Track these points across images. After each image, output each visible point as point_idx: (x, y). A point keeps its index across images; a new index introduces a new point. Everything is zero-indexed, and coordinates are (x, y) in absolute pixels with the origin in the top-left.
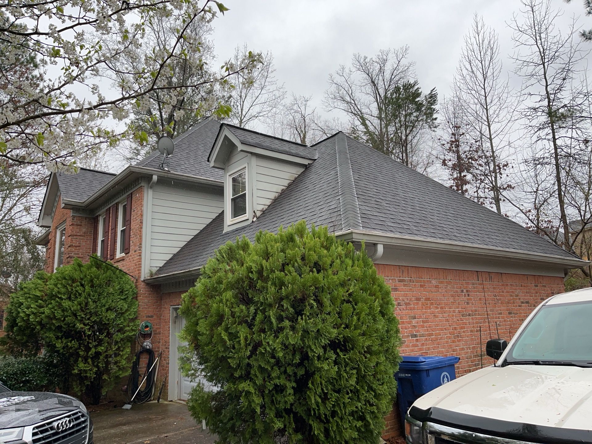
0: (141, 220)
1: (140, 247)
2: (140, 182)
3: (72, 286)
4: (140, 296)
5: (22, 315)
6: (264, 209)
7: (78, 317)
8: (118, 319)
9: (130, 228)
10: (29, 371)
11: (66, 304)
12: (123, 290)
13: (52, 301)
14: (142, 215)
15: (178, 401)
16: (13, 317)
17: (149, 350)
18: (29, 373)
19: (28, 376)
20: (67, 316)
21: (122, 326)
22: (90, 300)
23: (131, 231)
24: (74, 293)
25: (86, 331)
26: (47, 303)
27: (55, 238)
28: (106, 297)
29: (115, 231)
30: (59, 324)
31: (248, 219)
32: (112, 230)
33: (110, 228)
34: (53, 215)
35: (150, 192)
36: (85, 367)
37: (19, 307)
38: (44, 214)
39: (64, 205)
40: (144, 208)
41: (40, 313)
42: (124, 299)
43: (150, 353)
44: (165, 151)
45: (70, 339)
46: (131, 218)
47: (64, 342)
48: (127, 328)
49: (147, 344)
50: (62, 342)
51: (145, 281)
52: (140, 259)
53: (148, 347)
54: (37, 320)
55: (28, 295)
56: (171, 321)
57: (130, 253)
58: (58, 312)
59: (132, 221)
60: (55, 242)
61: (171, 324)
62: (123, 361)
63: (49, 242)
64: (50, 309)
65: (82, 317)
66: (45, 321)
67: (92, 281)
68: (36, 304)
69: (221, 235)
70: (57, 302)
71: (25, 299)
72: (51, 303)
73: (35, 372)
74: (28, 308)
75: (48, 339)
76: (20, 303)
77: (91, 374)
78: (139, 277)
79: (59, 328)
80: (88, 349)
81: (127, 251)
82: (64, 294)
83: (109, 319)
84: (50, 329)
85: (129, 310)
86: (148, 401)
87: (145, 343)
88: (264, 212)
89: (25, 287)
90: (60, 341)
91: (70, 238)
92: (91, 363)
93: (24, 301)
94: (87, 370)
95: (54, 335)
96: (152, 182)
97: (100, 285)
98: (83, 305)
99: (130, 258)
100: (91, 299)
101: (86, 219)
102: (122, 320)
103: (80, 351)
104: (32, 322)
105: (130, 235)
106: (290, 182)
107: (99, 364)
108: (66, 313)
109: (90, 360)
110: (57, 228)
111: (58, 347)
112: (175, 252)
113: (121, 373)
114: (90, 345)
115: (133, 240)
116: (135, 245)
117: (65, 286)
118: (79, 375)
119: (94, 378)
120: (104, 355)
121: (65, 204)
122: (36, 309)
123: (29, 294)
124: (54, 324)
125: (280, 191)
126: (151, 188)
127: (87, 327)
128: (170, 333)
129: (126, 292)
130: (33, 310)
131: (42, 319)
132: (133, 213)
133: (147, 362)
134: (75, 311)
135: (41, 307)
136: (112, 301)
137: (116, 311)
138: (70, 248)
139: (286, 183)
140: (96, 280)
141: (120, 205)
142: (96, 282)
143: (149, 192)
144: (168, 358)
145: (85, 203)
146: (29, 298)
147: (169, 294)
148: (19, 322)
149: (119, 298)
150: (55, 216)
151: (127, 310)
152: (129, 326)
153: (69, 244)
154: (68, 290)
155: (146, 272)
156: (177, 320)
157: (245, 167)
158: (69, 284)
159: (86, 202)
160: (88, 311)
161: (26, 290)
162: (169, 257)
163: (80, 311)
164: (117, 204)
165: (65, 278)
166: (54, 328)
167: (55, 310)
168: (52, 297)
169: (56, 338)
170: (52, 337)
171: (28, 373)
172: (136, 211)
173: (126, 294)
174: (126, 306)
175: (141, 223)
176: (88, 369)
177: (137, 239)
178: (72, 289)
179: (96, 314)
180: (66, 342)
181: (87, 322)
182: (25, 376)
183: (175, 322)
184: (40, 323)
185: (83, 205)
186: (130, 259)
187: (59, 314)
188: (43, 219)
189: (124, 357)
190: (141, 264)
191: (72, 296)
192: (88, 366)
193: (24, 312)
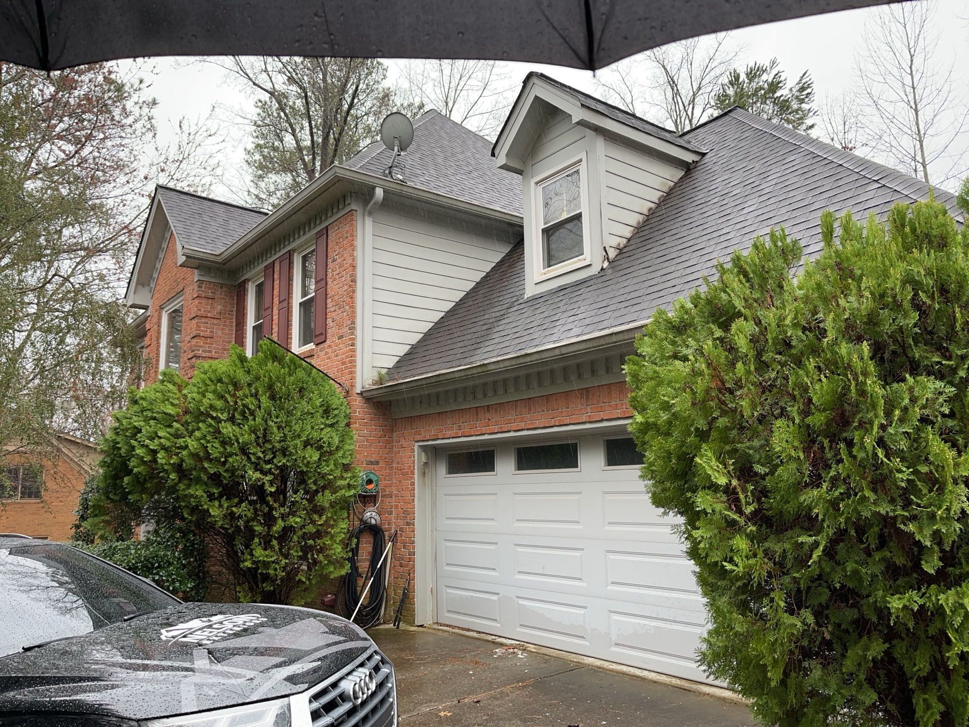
0: (352, 275)
1: (352, 328)
2: (348, 201)
3: (234, 395)
4: (356, 423)
5: (140, 451)
6: (622, 246)
7: (251, 456)
8: (324, 463)
9: (326, 295)
10: (159, 563)
11: (227, 429)
12: (328, 407)
13: (200, 425)
14: (354, 267)
15: (436, 626)
16: (121, 456)
17: (375, 526)
18: (159, 567)
19: (157, 574)
20: (231, 455)
21: (331, 477)
22: (270, 423)
23: (329, 301)
24: (239, 410)
25: (267, 487)
26: (190, 428)
27: (159, 326)
28: (300, 419)
29: (289, 303)
30: (216, 470)
31: (590, 265)
32: (280, 302)
33: (276, 300)
34: (153, 285)
35: (369, 222)
36: (267, 556)
37: (134, 436)
38: (137, 284)
39: (184, 258)
40: (358, 253)
41: (178, 448)
42: (332, 426)
43: (376, 532)
44: (397, 142)
45: (236, 500)
46: (326, 275)
47: (226, 505)
48: (341, 483)
49: (371, 515)
50: (221, 506)
51: (365, 395)
52: (354, 351)
53: (373, 522)
54: (172, 462)
55: (150, 414)
56: (416, 471)
57: (328, 342)
58: (212, 446)
59: (329, 281)
60: (159, 332)
61: (416, 476)
62: (335, 546)
63: (145, 335)
64: (198, 440)
65: (259, 458)
66: (189, 463)
67: (270, 387)
68: (168, 430)
69: (521, 301)
70: (210, 426)
71: (144, 421)
72: (199, 429)
73: (170, 564)
74: (152, 439)
75: (192, 500)
76: (135, 427)
77: (276, 570)
78: (353, 386)
79: (215, 478)
80: (270, 520)
81: (322, 338)
82: (222, 411)
83: (308, 462)
84: (198, 480)
85: (341, 448)
86: (376, 626)
87: (369, 514)
88: (621, 251)
89: (142, 398)
90: (216, 503)
91: (194, 322)
92: (277, 548)
93: (142, 424)
94: (268, 562)
95: (204, 492)
96: (372, 202)
97: (289, 396)
98: (260, 434)
99: (329, 350)
100: (273, 421)
101: (221, 288)
102: (332, 467)
103: (255, 523)
104: (162, 465)
105: (326, 308)
106: (663, 196)
107: (291, 552)
108: (229, 449)
109: (275, 542)
110: (163, 308)
111: (213, 516)
112: (414, 342)
113: (332, 569)
114: (274, 513)
115: (334, 314)
116: (340, 326)
117: (221, 397)
118: (253, 572)
119: (282, 579)
120: (300, 533)
121: (187, 257)
122: (168, 439)
123: (151, 410)
124: (204, 470)
125: (646, 212)
126: (370, 213)
127: (267, 478)
128: (416, 495)
129: (336, 412)
130: (162, 441)
131: (182, 460)
132: (330, 265)
133: (371, 549)
134: (247, 444)
135: (177, 436)
136: (312, 428)
137: (320, 448)
138: (195, 340)
139: (655, 196)
140: (279, 385)
141: (296, 255)
142: (281, 389)
143: (367, 222)
144: (413, 542)
145: (222, 256)
146: (155, 419)
147: (411, 420)
148: (134, 467)
149: (322, 423)
150: (158, 288)
151: (338, 448)
152: (342, 478)
153: (194, 333)
154: (228, 402)
155: (365, 377)
156: (426, 471)
157: (581, 161)
158: (229, 392)
159: (225, 254)
160: (269, 446)
161: (145, 404)
162: (403, 350)
163: (255, 444)
164: (290, 254)
165: (220, 380)
166: (204, 477)
167: (208, 442)
168: (201, 416)
169: (208, 496)
170: (202, 496)
171: (157, 567)
172: (339, 260)
173: (336, 415)
174: (336, 440)
175: (354, 281)
176: (273, 559)
177: (345, 314)
178: (236, 403)
179: (284, 452)
180: (228, 506)
181: (269, 466)
182: (152, 574)
183: (424, 473)
184: (179, 468)
185: (219, 259)
186: (327, 353)
187: (216, 451)
188: (134, 293)
189: (338, 539)
190: (355, 361)
191: (237, 416)
192: (272, 554)
193: (143, 446)
